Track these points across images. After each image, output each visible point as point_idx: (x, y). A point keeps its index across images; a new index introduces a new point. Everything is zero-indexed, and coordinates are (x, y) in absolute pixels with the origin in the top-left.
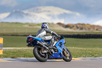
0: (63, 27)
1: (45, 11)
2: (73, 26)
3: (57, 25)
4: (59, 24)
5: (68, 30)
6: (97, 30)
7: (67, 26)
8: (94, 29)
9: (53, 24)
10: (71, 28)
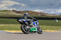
0: (16, 12)
1: (5, 3)
2: (22, 12)
3: (12, 11)
4: (13, 11)
5: (19, 14)
6: (36, 14)
7: (18, 12)
8: (34, 14)
9: (10, 11)
10: (21, 13)
